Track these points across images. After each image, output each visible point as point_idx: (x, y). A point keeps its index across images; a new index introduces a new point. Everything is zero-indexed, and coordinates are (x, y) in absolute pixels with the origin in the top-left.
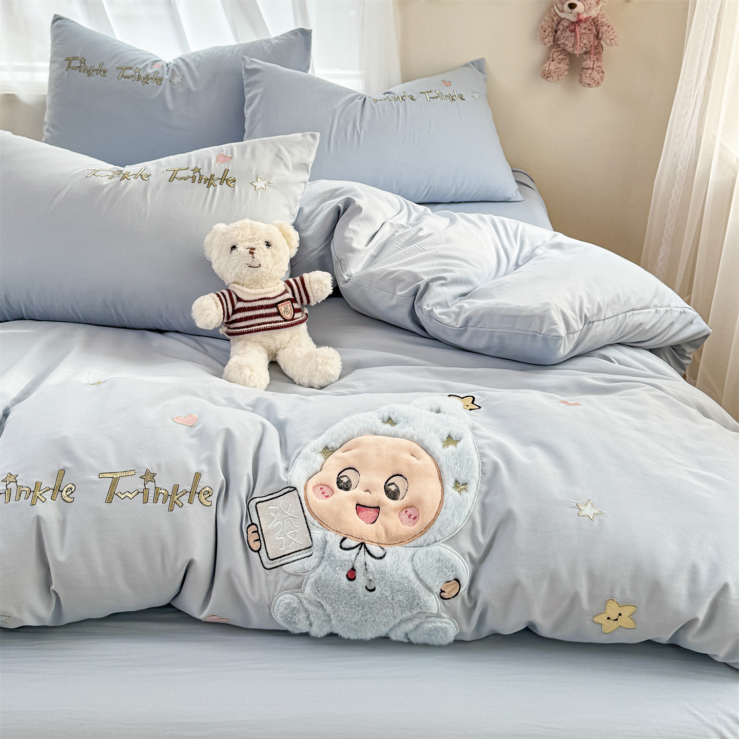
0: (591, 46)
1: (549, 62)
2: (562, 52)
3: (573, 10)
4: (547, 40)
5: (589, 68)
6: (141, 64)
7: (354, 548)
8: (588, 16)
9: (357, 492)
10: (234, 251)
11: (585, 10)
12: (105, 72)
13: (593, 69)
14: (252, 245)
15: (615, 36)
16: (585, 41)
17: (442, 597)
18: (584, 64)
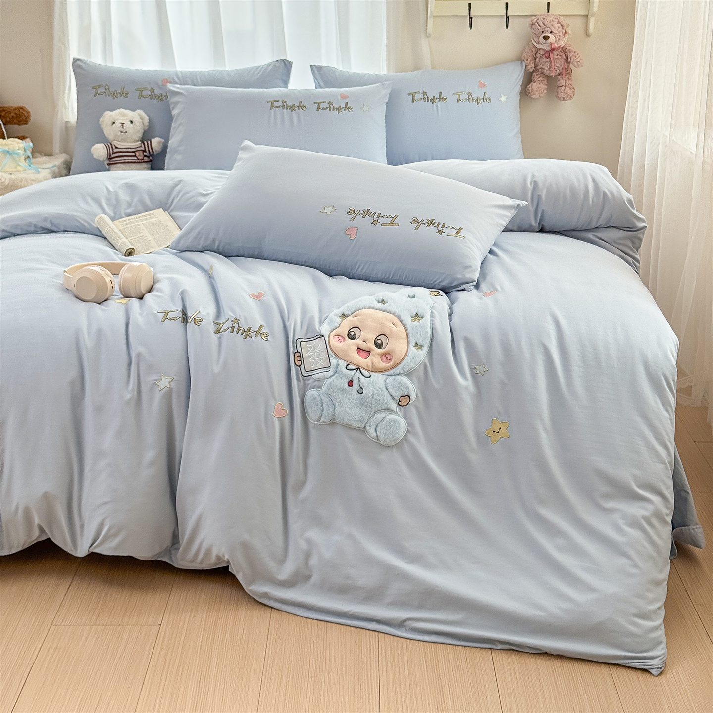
1: (532, 83)
2: (541, 75)
4: (529, 67)
5: (563, 86)
7: (354, 370)
9: (358, 341)
11: (556, 41)
13: (566, 86)
18: (559, 83)
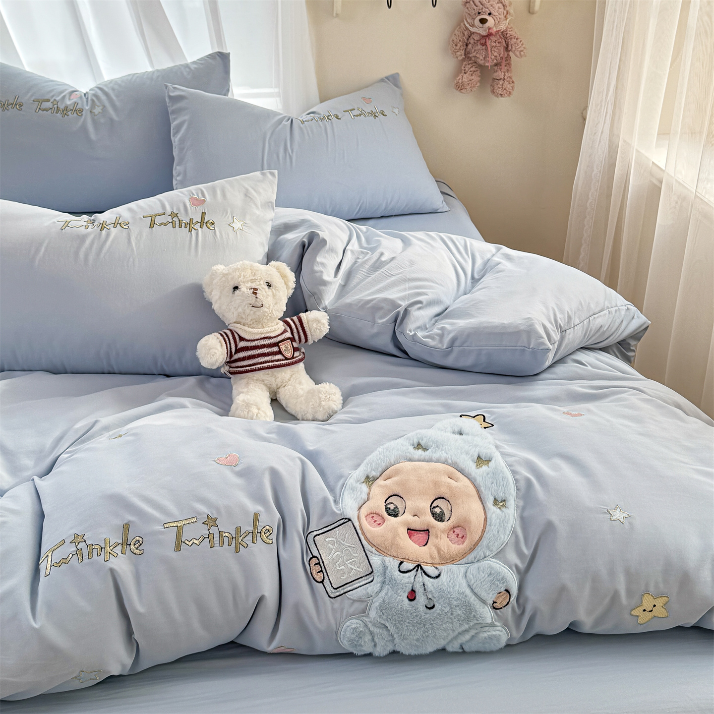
0: (502, 58)
1: (462, 74)
2: (474, 64)
3: (484, 25)
4: (459, 53)
5: (501, 79)
6: (58, 96)
7: (412, 570)
8: (498, 30)
9: (406, 518)
10: (237, 292)
11: (495, 24)
12: (21, 105)
13: (504, 80)
14: (254, 286)
15: (524, 48)
16: (496, 54)
17: (494, 608)
18: (495, 75)
